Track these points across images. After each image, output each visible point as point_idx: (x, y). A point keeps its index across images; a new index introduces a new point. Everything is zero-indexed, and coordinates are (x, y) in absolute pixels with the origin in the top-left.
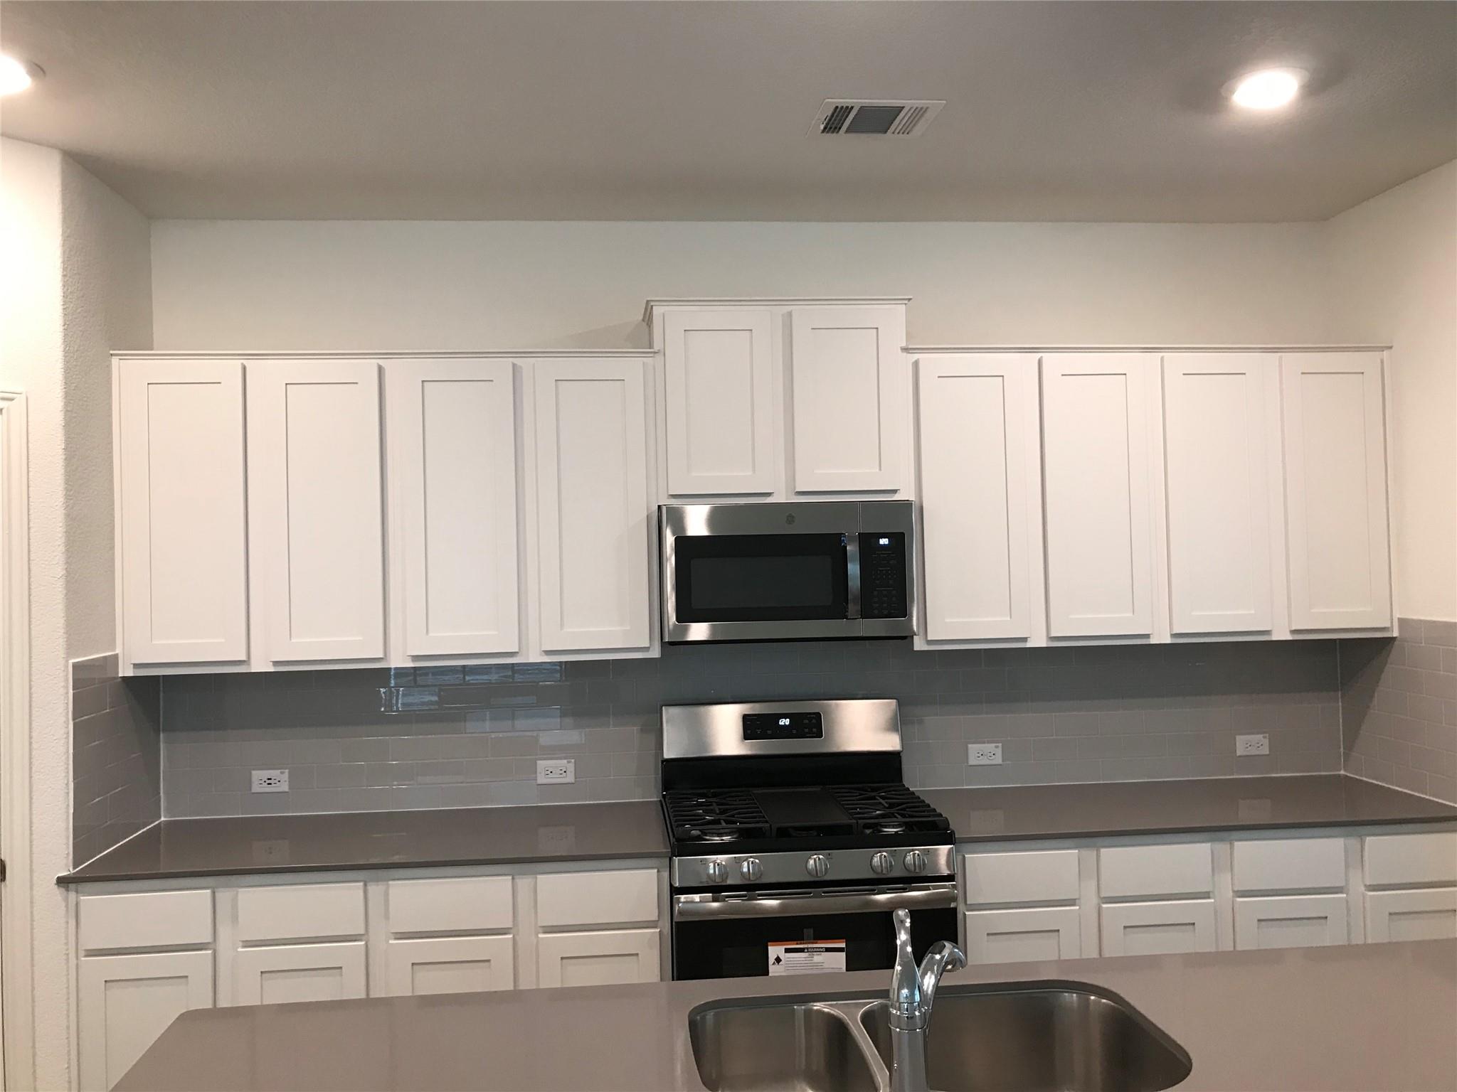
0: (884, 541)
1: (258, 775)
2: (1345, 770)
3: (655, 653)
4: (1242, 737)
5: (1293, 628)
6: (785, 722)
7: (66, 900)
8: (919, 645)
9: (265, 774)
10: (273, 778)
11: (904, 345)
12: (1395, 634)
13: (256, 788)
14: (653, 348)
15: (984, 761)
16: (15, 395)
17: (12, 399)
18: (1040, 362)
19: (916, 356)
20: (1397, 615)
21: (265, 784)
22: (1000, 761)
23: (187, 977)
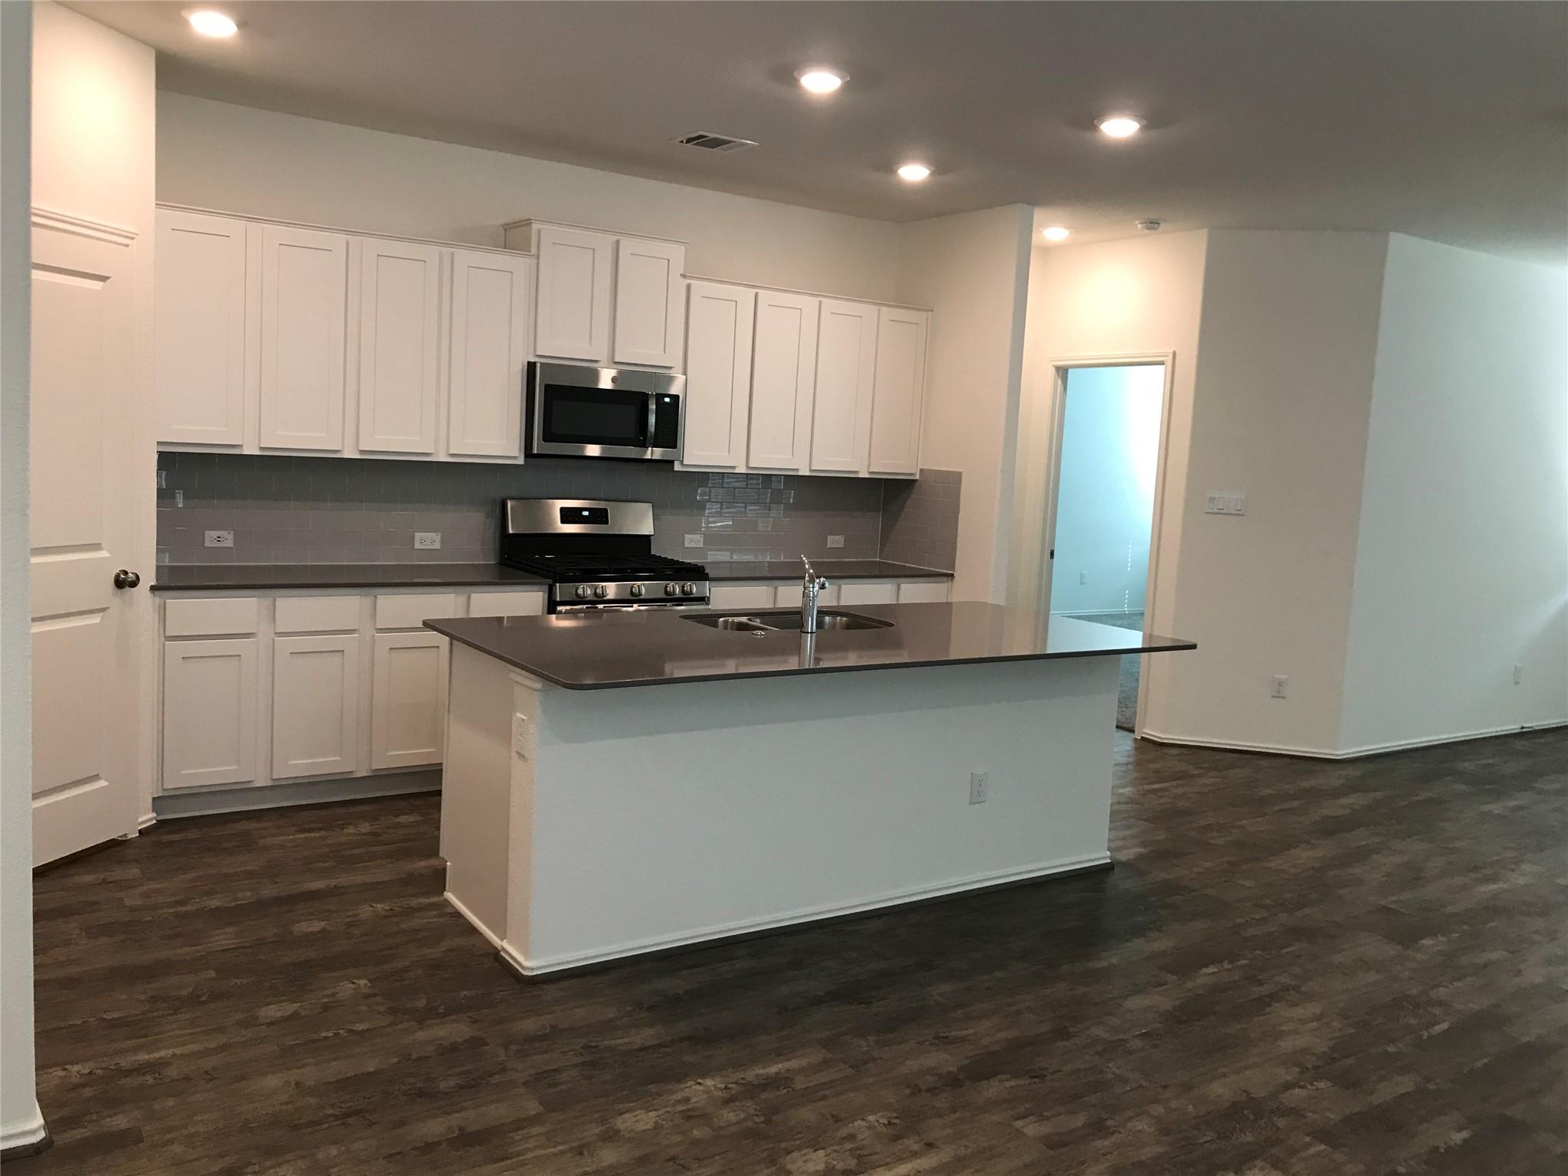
0: (667, 400)
1: (211, 536)
2: (880, 558)
3: (521, 461)
4: (831, 537)
5: (871, 471)
6: (586, 513)
7: (153, 602)
8: (677, 467)
9: (215, 534)
10: (222, 536)
11: (682, 272)
12: (917, 478)
13: (207, 544)
14: (530, 252)
15: (693, 545)
16: (135, 236)
17: (133, 239)
18: (756, 295)
19: (689, 281)
20: (920, 467)
21: (215, 541)
22: (702, 546)
23: (239, 656)
